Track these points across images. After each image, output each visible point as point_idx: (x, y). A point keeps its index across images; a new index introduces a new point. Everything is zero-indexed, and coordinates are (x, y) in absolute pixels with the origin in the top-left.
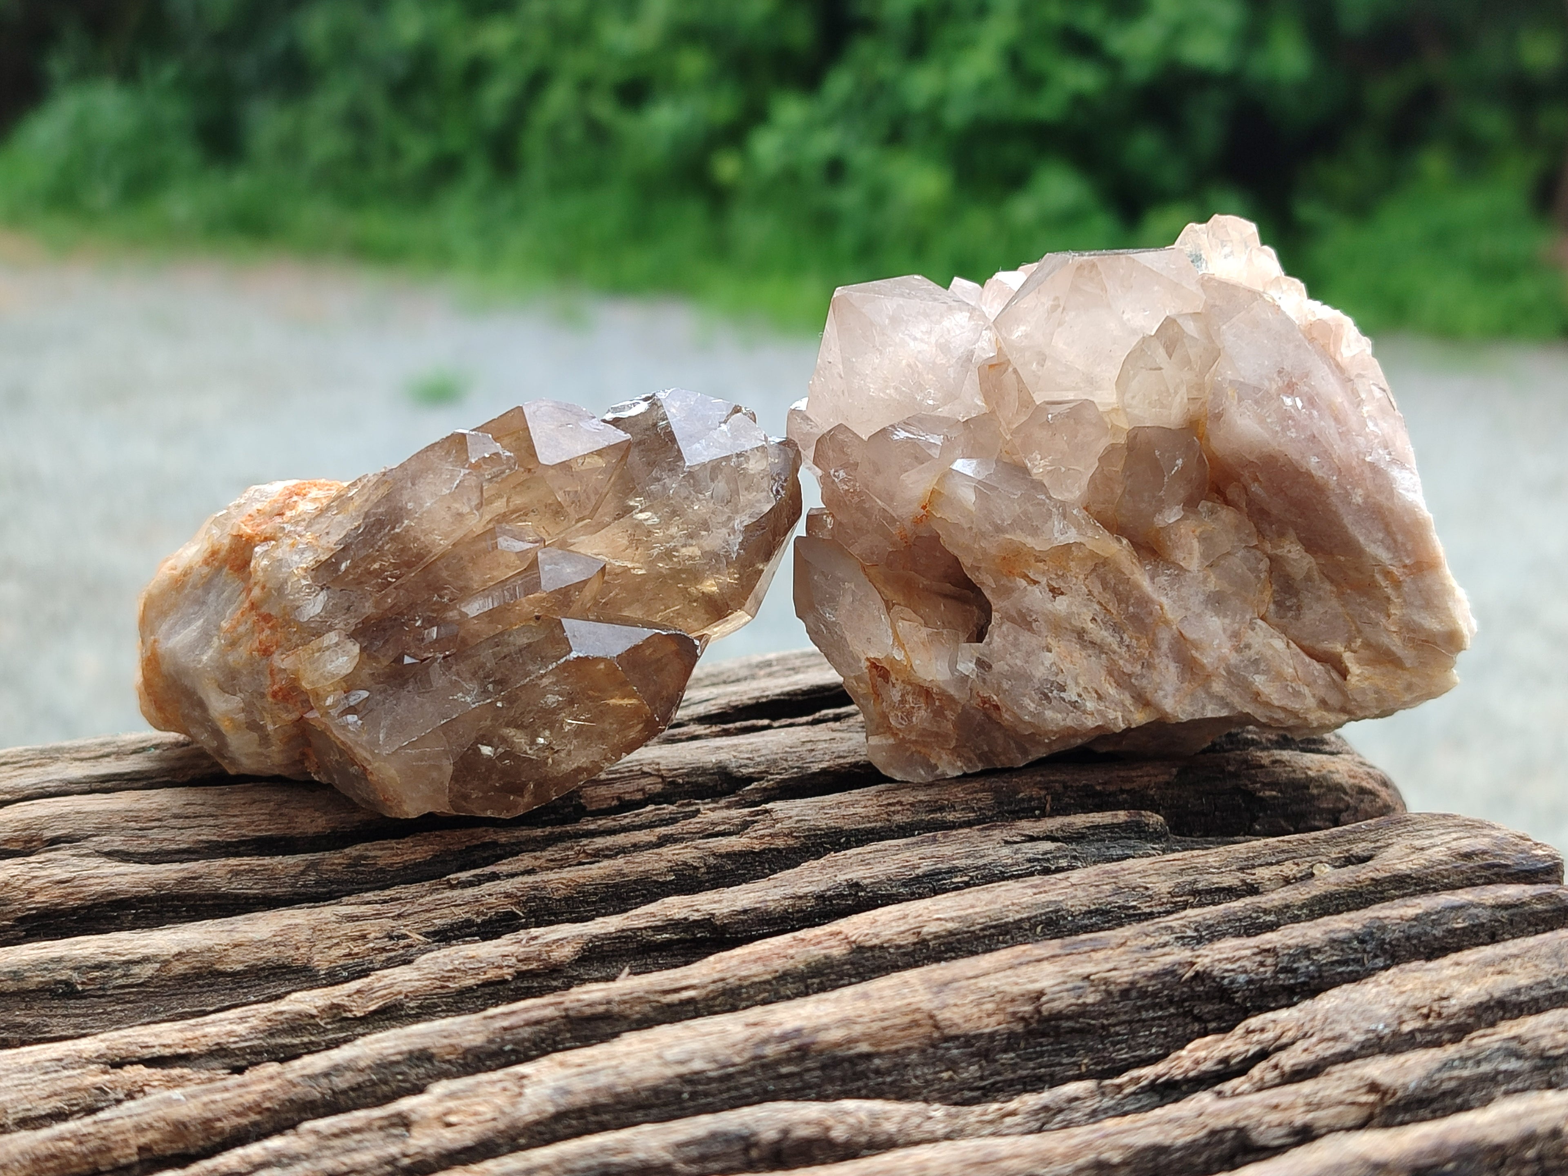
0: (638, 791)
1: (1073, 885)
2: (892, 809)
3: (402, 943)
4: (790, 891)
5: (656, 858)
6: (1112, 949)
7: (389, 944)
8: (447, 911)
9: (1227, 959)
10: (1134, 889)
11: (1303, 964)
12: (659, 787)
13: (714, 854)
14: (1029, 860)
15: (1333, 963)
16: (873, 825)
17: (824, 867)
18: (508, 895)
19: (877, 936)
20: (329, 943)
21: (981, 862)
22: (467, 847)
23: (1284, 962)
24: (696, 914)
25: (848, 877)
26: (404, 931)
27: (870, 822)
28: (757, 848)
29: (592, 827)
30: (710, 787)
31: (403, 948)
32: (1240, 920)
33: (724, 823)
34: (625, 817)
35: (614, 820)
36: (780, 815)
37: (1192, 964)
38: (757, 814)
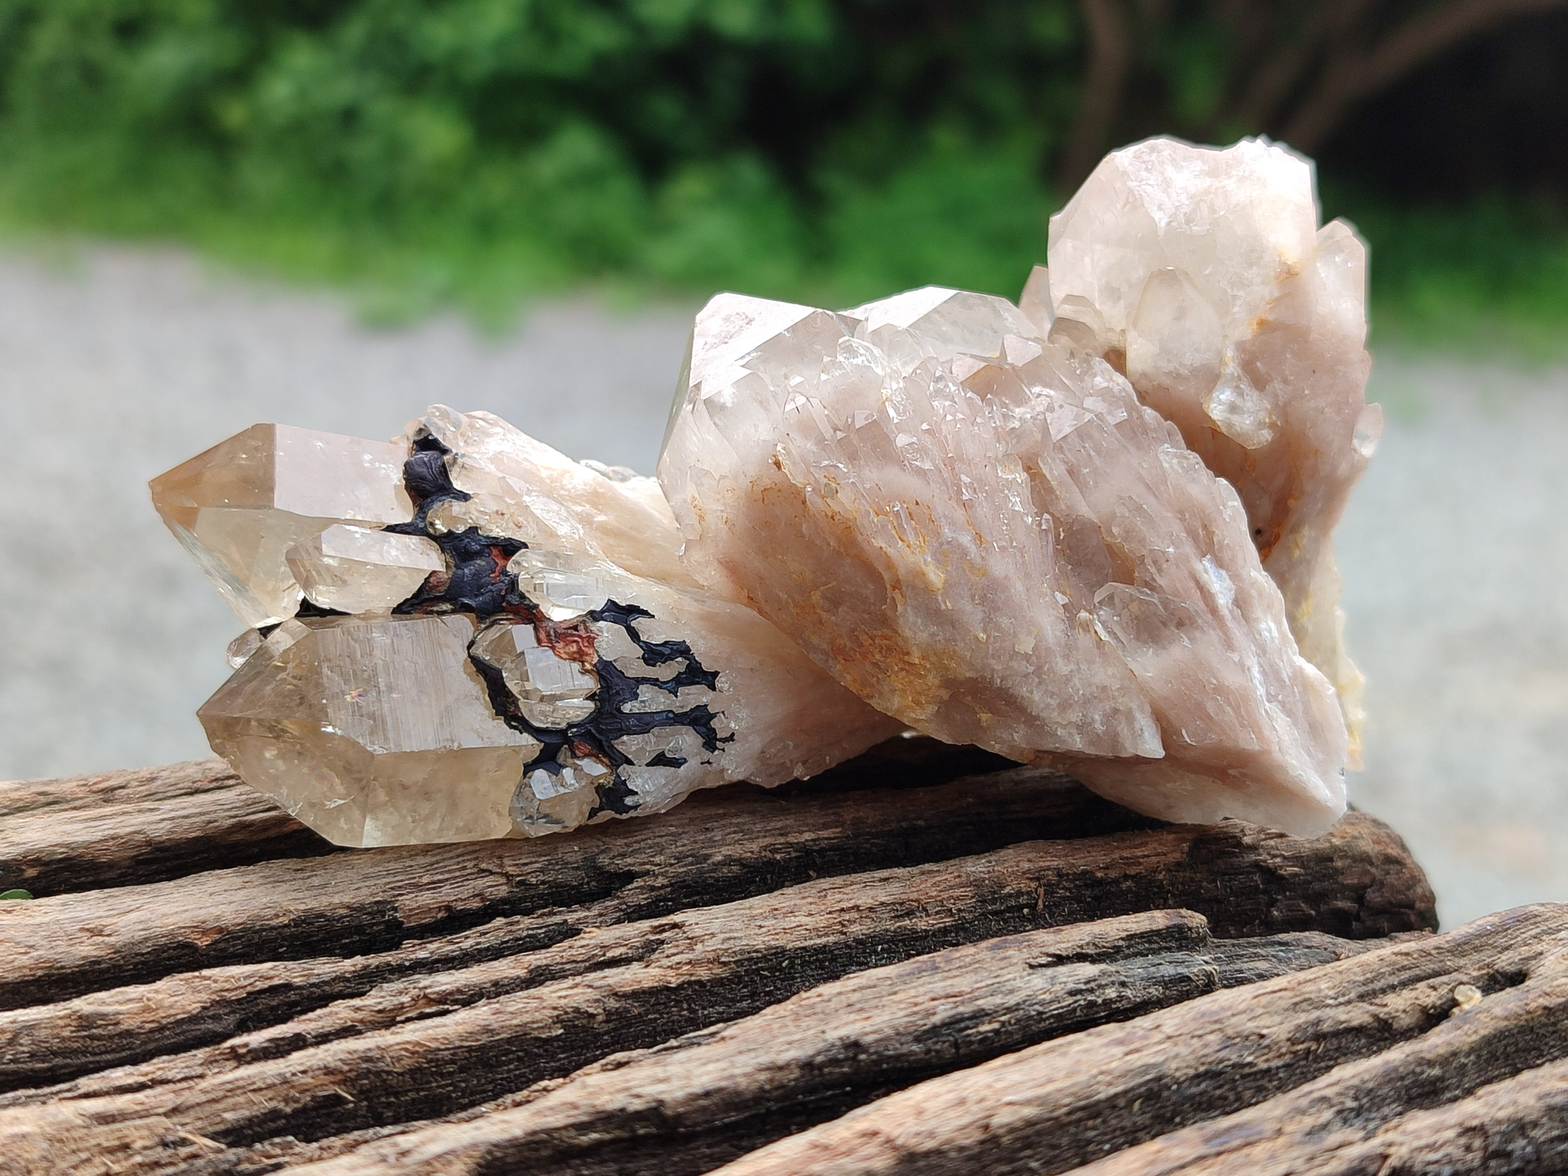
0: (475, 896)
1: (1169, 1038)
2: (847, 917)
3: (184, 1151)
4: (765, 1059)
5: (534, 1004)
6: (1269, 1139)
7: (162, 1154)
8: (241, 1099)
9: (1427, 1146)
10: (1247, 1038)
11: (1519, 1145)
12: (503, 891)
13: (616, 994)
14: (1072, 993)
15: (1552, 1140)
16: (823, 940)
17: (797, 1017)
18: (328, 1071)
19: (931, 1135)
20: (74, 1159)
21: (1012, 1000)
22: (249, 994)
23: (1495, 1143)
24: (637, 1101)
25: (843, 1032)
26: (183, 1134)
27: (820, 937)
28: (674, 982)
29: (422, 954)
30: (573, 887)
31: (185, 1160)
32: (1402, 1078)
33: (618, 945)
34: (467, 937)
35: (450, 942)
36: (698, 932)
37: (1385, 1157)
38: (661, 929)
